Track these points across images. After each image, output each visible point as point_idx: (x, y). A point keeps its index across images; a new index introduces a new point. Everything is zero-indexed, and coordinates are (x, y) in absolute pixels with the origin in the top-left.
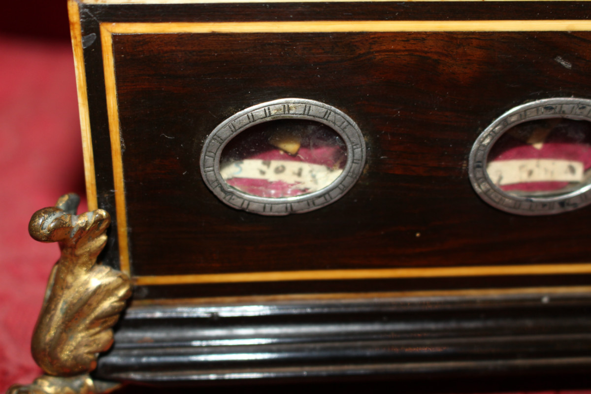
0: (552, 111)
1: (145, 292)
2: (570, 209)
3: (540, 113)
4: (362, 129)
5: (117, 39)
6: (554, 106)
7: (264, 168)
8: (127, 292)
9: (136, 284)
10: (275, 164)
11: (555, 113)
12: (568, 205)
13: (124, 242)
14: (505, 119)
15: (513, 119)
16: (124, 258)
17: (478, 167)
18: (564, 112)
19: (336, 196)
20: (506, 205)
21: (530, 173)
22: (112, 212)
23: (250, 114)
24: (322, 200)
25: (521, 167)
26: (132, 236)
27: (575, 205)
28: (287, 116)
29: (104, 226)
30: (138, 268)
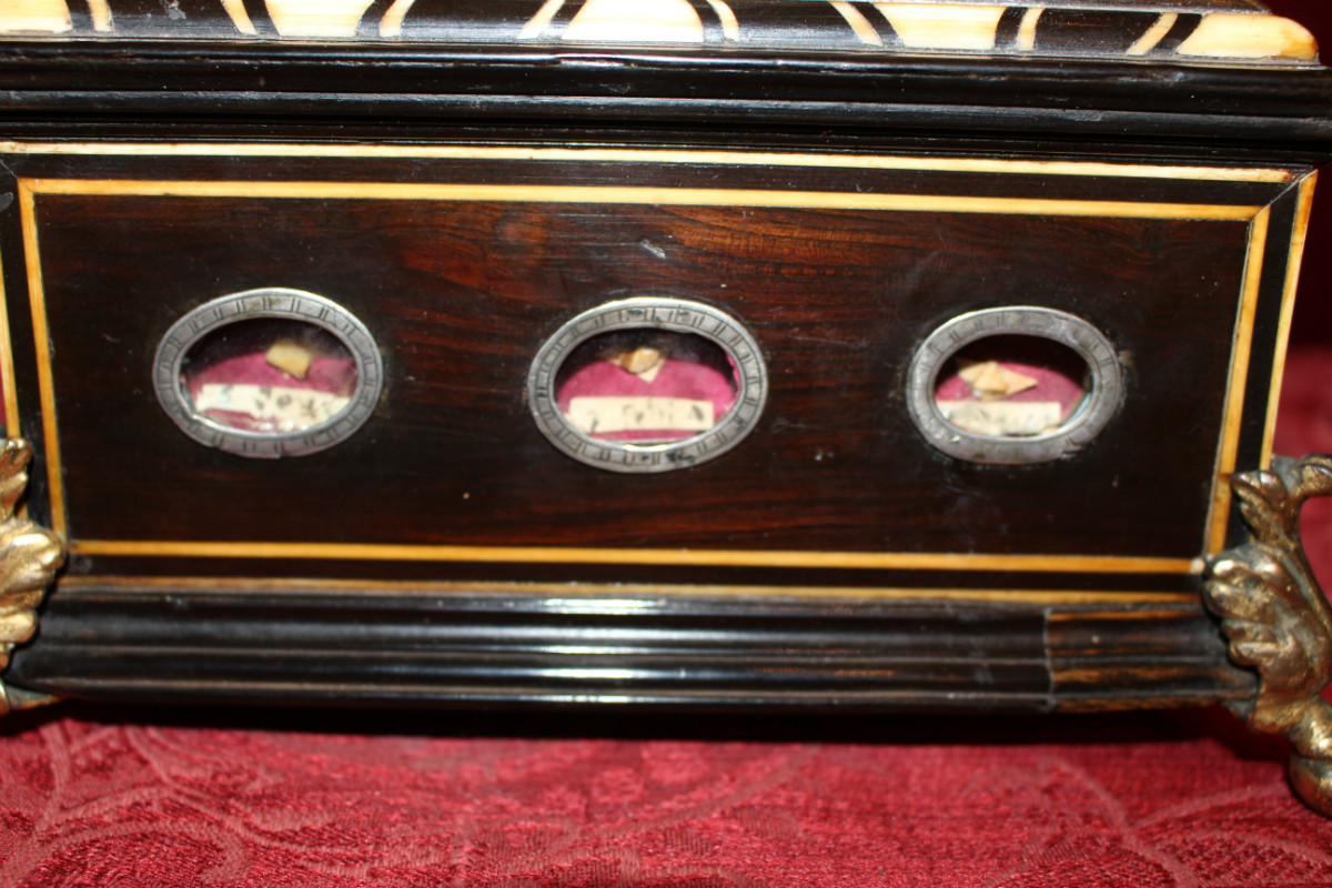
0: (642, 317)
1: (89, 564)
2: (685, 464)
3: (624, 319)
4: (376, 337)
5: (41, 201)
6: (643, 310)
7: (262, 398)
8: (57, 559)
9: (73, 552)
10: (278, 392)
11: (645, 320)
12: (681, 457)
13: (56, 489)
14: (574, 327)
15: (585, 326)
16: (58, 512)
17: (542, 395)
18: (658, 320)
19: (346, 431)
20: (588, 455)
21: (640, 417)
22: (38, 444)
23: (217, 310)
24: (323, 438)
25: (626, 408)
26: (68, 481)
27: (690, 458)
28: (268, 312)
29: (20, 459)
30: (78, 529)
